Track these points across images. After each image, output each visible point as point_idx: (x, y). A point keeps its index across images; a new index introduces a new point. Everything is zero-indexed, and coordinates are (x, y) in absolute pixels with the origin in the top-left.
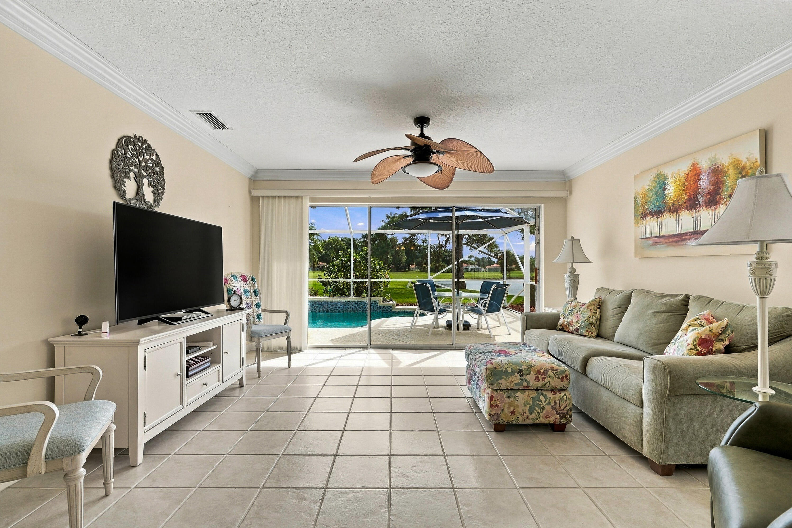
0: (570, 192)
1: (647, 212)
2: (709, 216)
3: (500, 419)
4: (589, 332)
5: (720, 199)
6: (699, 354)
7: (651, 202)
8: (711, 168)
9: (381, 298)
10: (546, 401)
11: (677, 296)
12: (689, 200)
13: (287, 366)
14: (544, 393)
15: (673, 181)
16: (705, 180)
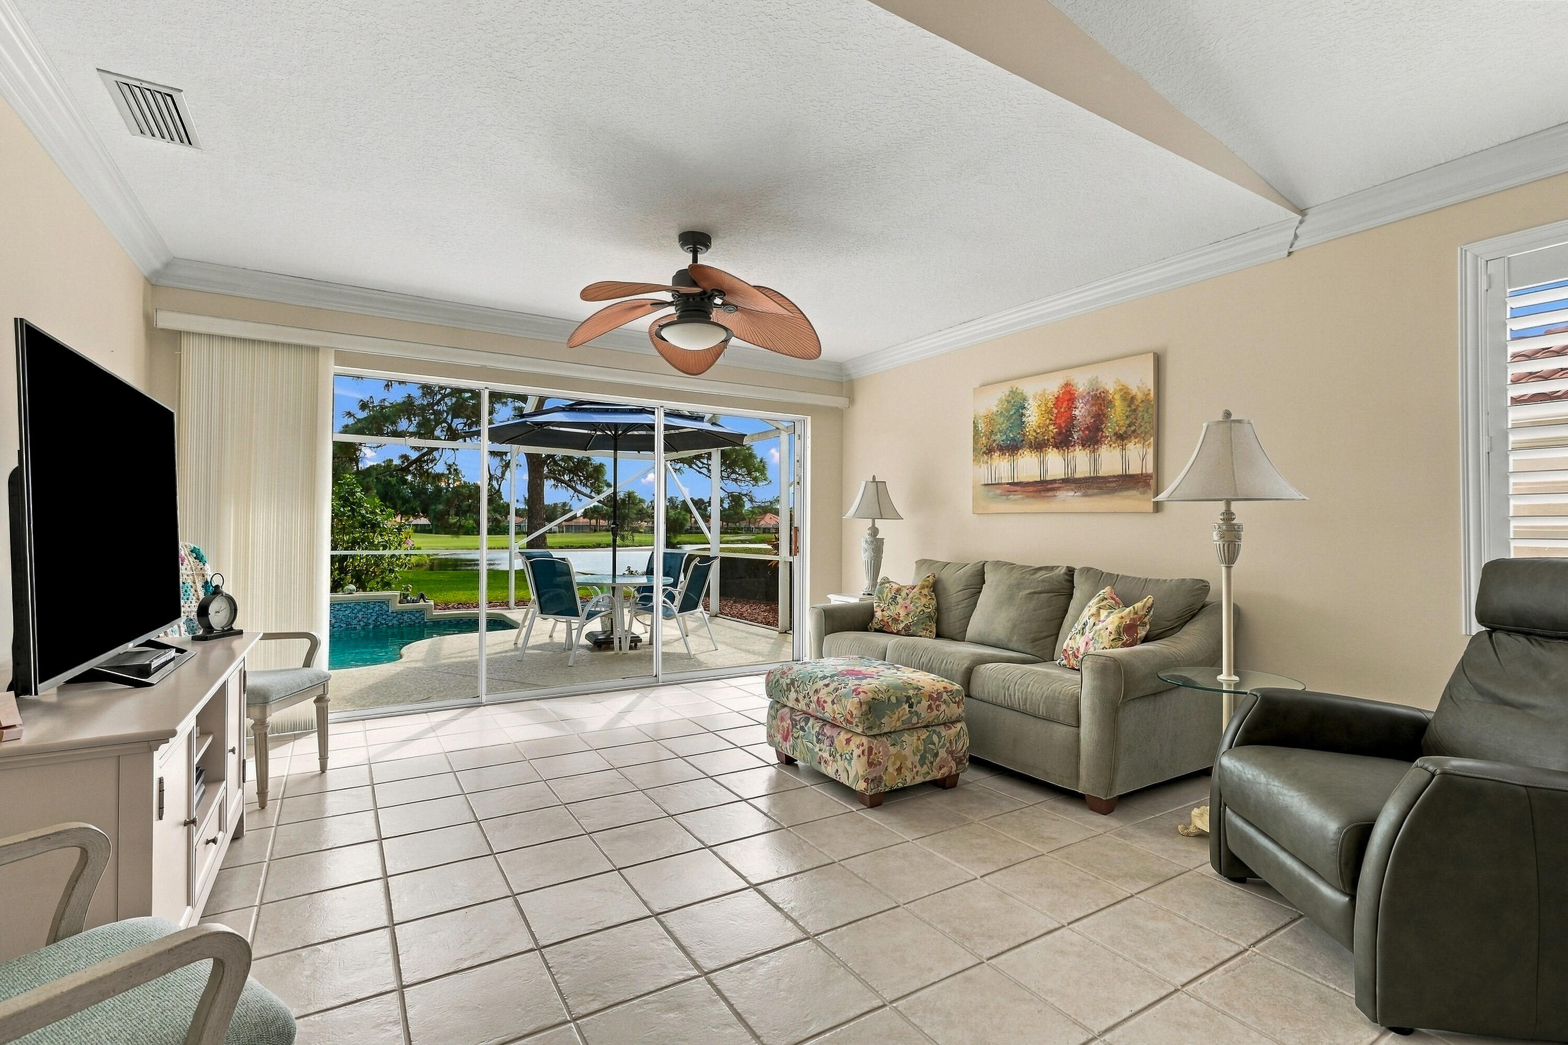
0: (852, 400)
1: (994, 445)
2: (1087, 459)
3: (883, 784)
4: (927, 630)
5: (1102, 437)
6: (1125, 645)
7: (1000, 432)
8: (1091, 393)
9: (398, 593)
10: (940, 742)
11: (1052, 568)
12: (1059, 433)
13: (317, 768)
14: (937, 729)
15: (1036, 404)
16: (1082, 408)
